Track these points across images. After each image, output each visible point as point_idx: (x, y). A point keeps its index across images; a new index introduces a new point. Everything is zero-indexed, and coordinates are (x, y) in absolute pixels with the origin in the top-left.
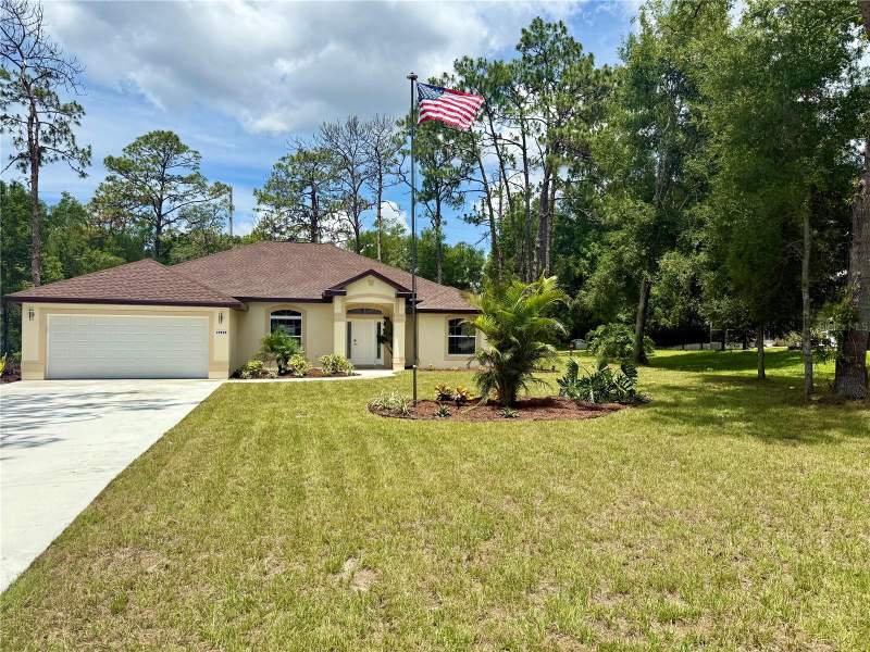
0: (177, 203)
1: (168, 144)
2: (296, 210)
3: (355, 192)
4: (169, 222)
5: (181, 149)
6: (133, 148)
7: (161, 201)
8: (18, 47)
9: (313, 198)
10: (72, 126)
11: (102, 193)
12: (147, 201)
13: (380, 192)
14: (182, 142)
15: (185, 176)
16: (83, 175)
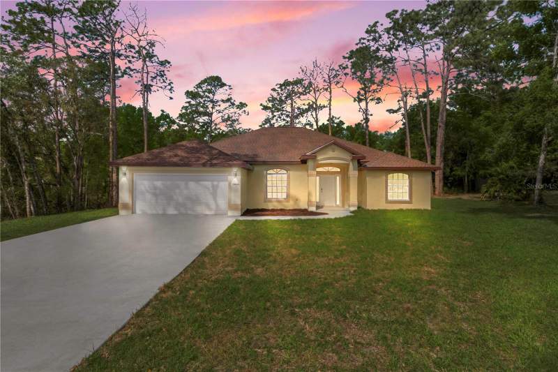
0: (221, 114)
1: (216, 82)
2: (282, 114)
3: (316, 100)
4: (216, 125)
5: (223, 85)
6: (199, 86)
7: (212, 114)
8: (136, 30)
9: (292, 106)
10: (166, 73)
11: (184, 111)
12: (206, 114)
13: (330, 100)
14: (224, 81)
15: (225, 99)
16: (171, 98)
